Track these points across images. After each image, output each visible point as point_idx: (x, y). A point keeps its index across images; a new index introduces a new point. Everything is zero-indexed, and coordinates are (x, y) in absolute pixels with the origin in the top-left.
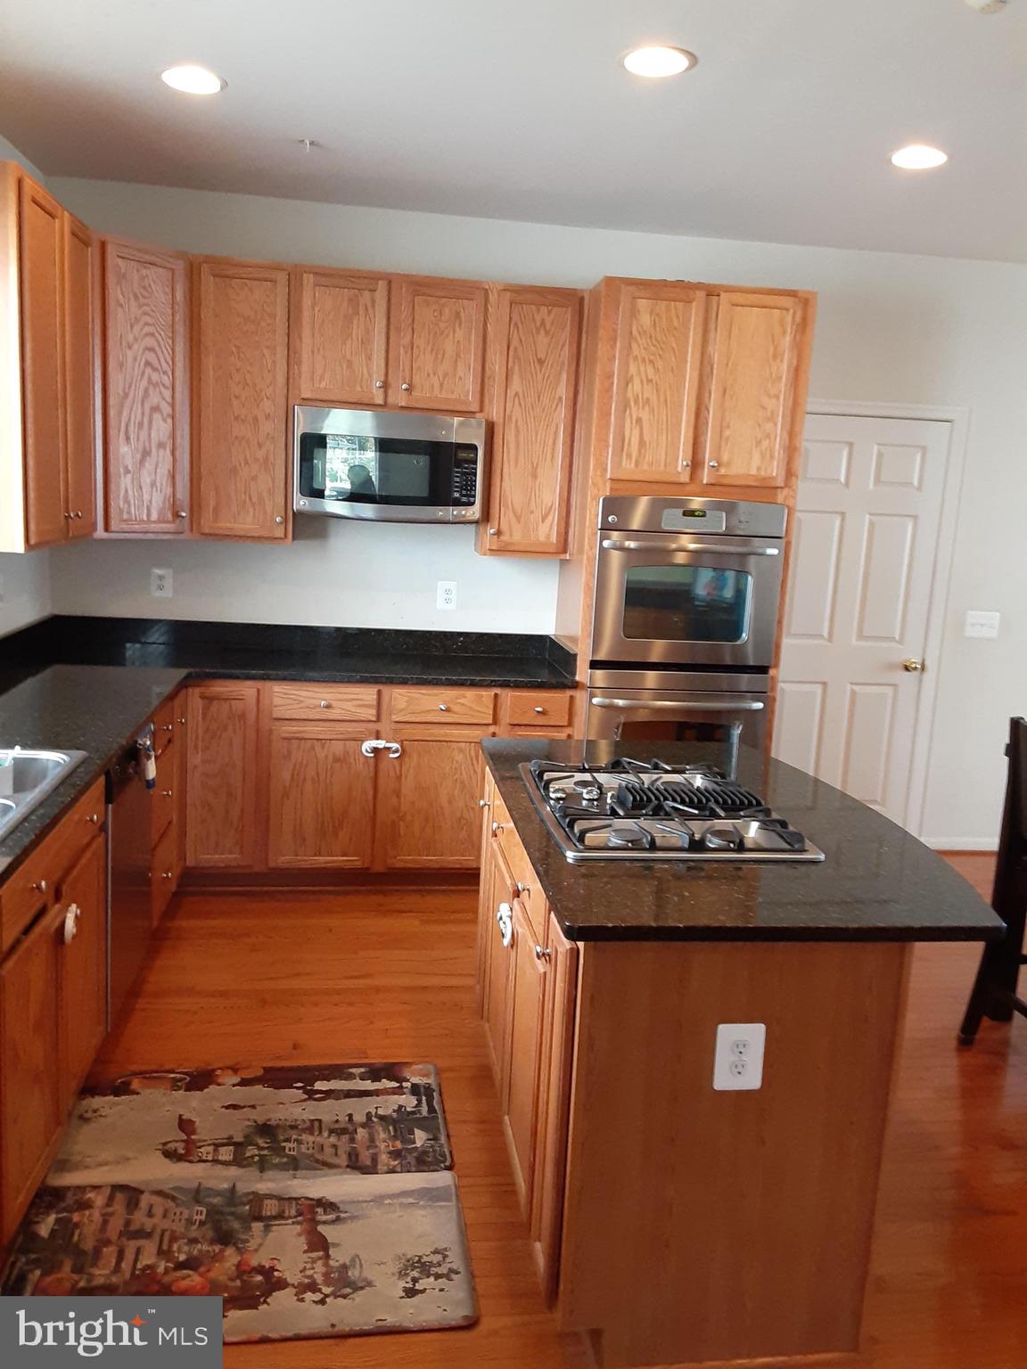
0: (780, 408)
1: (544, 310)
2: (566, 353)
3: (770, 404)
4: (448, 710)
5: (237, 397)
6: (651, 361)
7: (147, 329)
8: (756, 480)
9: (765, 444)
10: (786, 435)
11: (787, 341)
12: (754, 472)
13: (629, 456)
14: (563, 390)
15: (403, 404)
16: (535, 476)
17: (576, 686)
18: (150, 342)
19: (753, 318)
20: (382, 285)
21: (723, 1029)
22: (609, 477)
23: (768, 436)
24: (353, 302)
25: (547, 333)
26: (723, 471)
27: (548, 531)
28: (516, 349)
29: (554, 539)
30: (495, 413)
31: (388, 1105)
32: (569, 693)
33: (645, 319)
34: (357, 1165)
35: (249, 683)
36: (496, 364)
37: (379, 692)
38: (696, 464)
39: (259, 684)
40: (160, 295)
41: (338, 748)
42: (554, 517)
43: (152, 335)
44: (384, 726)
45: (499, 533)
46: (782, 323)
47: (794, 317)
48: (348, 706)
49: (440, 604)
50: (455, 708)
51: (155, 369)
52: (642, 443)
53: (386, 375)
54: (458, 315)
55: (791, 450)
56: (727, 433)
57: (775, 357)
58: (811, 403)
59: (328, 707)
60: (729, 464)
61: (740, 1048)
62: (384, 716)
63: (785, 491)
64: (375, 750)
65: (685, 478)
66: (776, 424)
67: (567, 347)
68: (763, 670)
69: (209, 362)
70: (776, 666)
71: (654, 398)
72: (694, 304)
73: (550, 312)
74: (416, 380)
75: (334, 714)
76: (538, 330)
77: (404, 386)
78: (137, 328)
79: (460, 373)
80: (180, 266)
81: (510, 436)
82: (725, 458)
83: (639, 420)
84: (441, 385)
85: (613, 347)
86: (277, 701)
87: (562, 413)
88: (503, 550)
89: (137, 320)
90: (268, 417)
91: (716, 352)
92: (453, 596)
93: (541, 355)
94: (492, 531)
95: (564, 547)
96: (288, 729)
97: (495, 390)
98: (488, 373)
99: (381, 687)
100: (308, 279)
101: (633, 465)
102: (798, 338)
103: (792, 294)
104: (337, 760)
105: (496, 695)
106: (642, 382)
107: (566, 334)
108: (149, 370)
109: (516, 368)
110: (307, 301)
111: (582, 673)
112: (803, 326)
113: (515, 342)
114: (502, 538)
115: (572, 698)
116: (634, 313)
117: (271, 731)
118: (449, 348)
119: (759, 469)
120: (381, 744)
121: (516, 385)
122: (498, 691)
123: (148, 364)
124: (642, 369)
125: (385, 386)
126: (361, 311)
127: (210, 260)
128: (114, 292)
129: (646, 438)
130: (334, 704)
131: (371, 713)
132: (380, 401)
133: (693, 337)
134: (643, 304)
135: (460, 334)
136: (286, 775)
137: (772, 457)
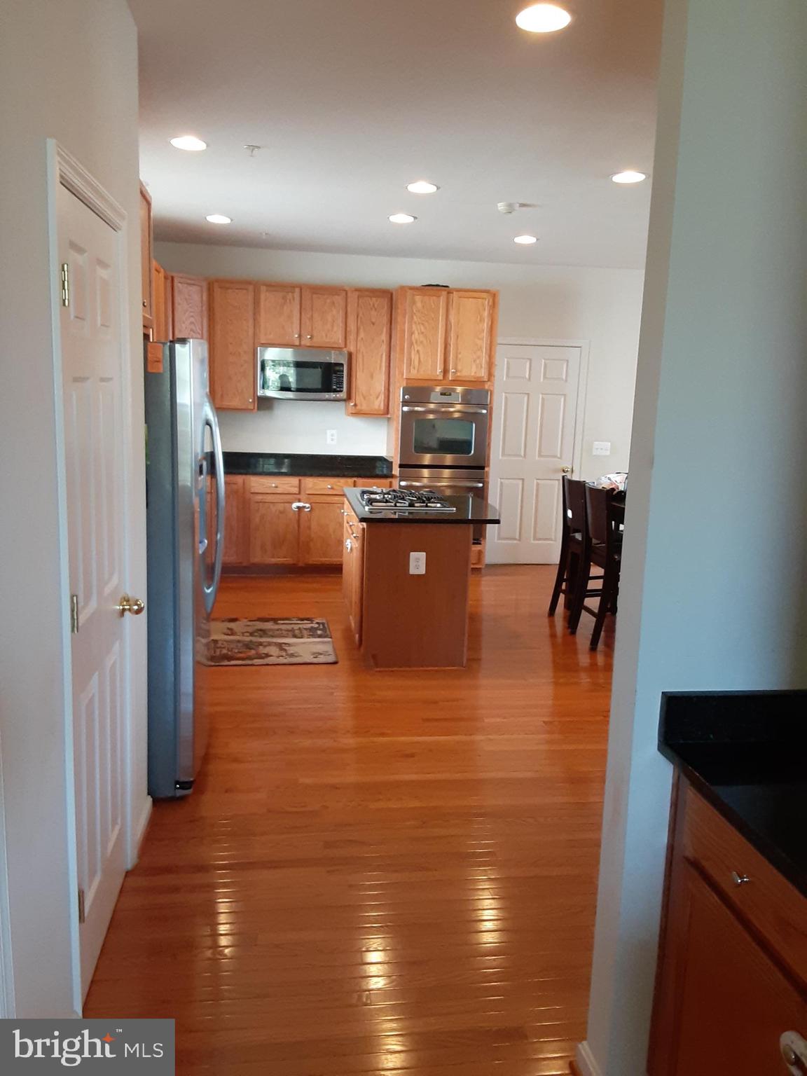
0: (484, 344)
1: (374, 299)
2: (385, 319)
3: (479, 342)
4: (332, 488)
5: (231, 344)
6: (423, 324)
7: (192, 314)
8: (475, 378)
9: (478, 361)
10: (487, 357)
11: (486, 314)
12: (473, 374)
13: (414, 368)
14: (384, 337)
15: (308, 345)
16: (372, 376)
17: (392, 476)
18: (192, 319)
19: (469, 304)
20: (297, 290)
21: (412, 553)
22: (405, 377)
23: (479, 357)
24: (284, 298)
25: (376, 309)
26: (459, 374)
27: (379, 404)
28: (361, 318)
29: (382, 407)
30: (352, 348)
31: (309, 626)
32: (389, 480)
33: (419, 305)
34: (295, 636)
35: (240, 476)
36: (352, 326)
37: (300, 480)
38: (445, 371)
39: (244, 477)
40: (196, 297)
41: (281, 507)
42: (382, 397)
43: (192, 316)
44: (303, 496)
45: (355, 405)
46: (483, 305)
47: (488, 303)
48: (285, 486)
49: (329, 441)
50: (335, 487)
51: (194, 332)
52: (420, 361)
53: (300, 331)
54: (333, 303)
55: (491, 365)
56: (460, 356)
57: (480, 320)
58: (499, 340)
59: (276, 487)
60: (460, 372)
61: (417, 560)
62: (302, 492)
63: (489, 383)
64: (298, 507)
65: (441, 377)
66: (482, 351)
67: (385, 317)
68: (482, 468)
69: (218, 327)
70: (488, 466)
71: (425, 342)
72: (442, 298)
73: (377, 301)
74: (315, 334)
75: (279, 490)
76: (372, 309)
77: (309, 337)
78: (187, 314)
79: (335, 329)
80: (205, 284)
81: (360, 360)
82: (459, 368)
83: (418, 351)
84: (326, 336)
85: (405, 317)
86: (253, 484)
87: (384, 347)
88: (358, 413)
89: (187, 310)
90: (245, 352)
91: (452, 318)
92: (335, 437)
93: (373, 320)
94: (352, 404)
95: (387, 411)
96: (259, 498)
97: (352, 337)
98: (348, 329)
99: (300, 478)
100: (263, 288)
101: (416, 371)
102: (491, 311)
103: (487, 292)
104: (281, 512)
105: (355, 481)
106: (419, 334)
107: (385, 310)
108: (192, 332)
109: (362, 327)
110: (263, 297)
111: (396, 471)
112: (494, 306)
113: (361, 315)
114: (358, 408)
115: (391, 483)
116: (414, 303)
117: (250, 499)
118: (330, 318)
119: (475, 373)
120: (301, 504)
121: (362, 335)
122: (355, 479)
123: (192, 330)
124: (418, 327)
125: (300, 336)
126: (288, 301)
127: (217, 281)
128: (178, 299)
129: (422, 359)
130: (279, 486)
131: (296, 490)
132: (297, 343)
133: (442, 312)
134: (418, 298)
135: (334, 312)
136: (257, 520)
137: (481, 367)
